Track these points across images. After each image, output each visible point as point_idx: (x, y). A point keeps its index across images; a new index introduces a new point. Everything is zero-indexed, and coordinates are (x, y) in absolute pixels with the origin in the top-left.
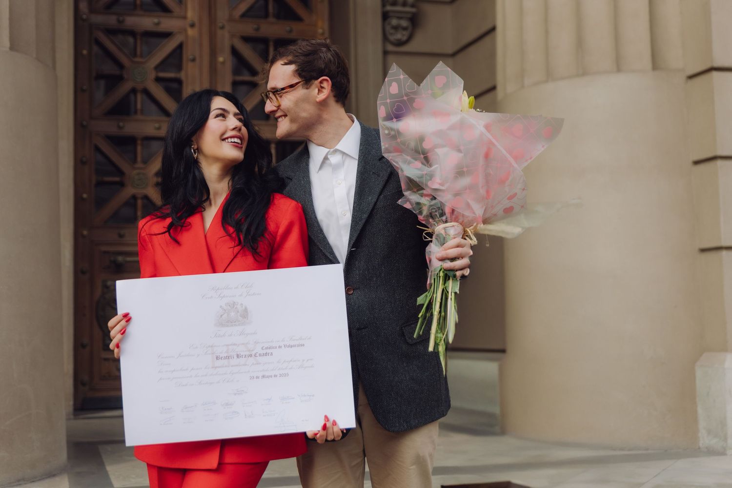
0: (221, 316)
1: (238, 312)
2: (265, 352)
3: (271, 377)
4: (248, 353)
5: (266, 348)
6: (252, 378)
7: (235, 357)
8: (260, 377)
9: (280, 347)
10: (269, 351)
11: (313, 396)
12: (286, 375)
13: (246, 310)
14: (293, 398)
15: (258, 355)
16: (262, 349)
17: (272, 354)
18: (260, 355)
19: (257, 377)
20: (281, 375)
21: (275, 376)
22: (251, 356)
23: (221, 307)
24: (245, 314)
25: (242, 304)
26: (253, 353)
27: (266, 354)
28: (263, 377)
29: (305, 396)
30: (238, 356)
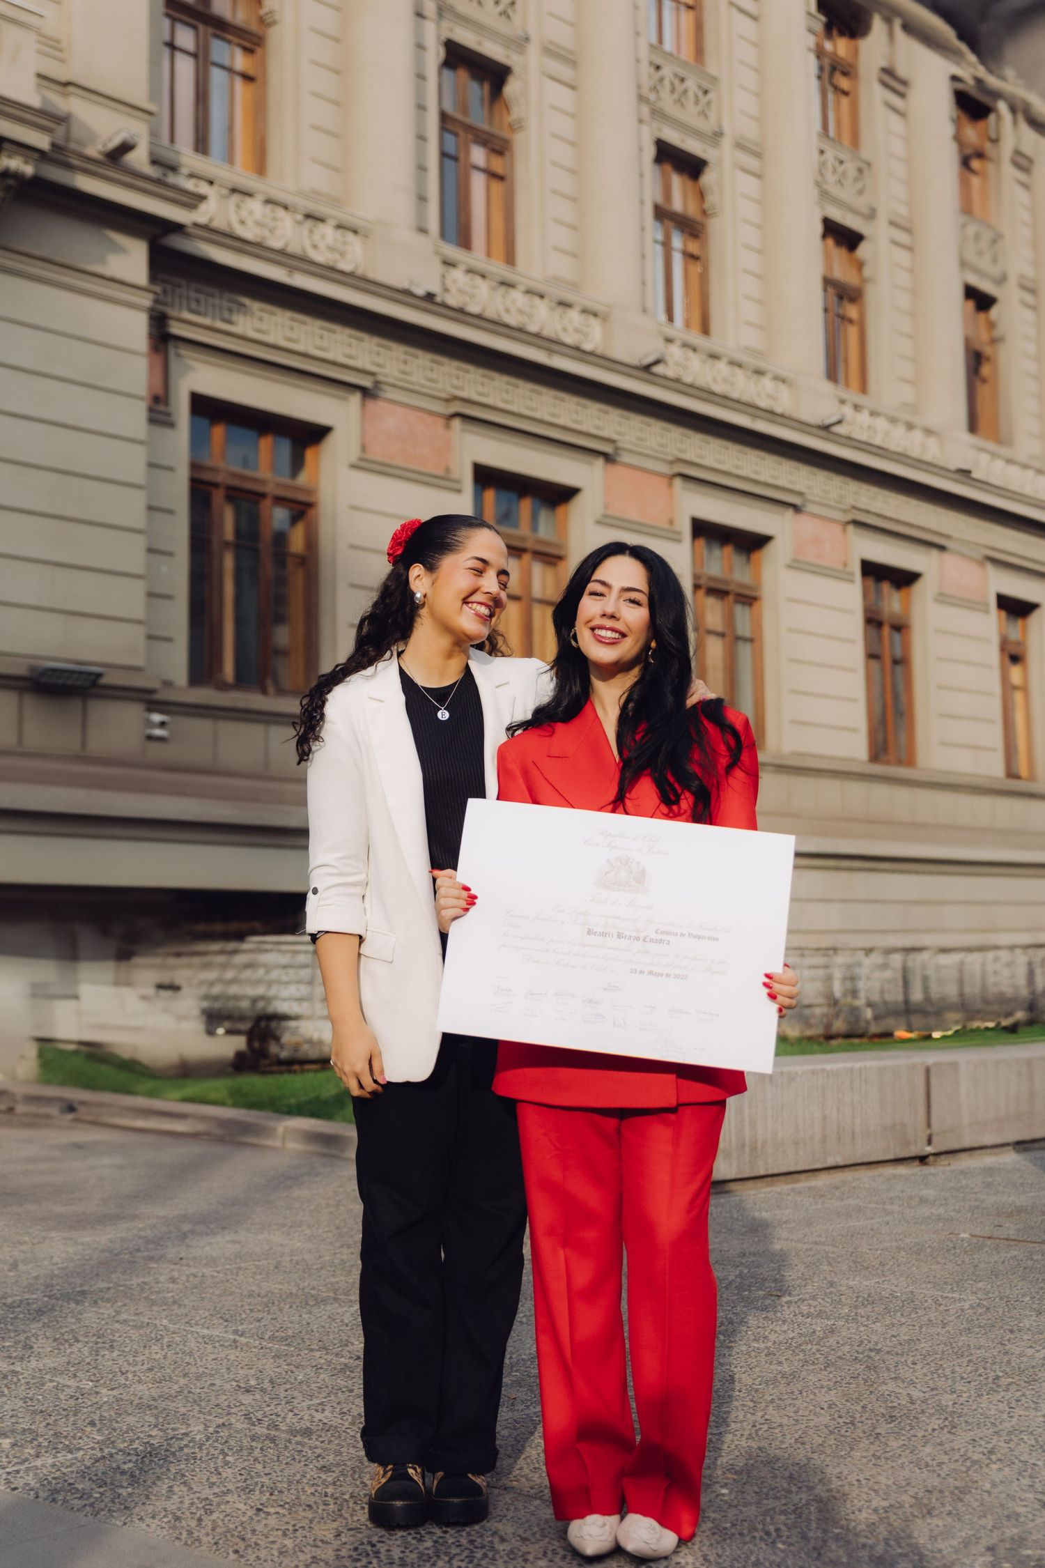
0: (606, 873)
1: (631, 872)
2: (659, 937)
3: (662, 975)
4: (634, 934)
5: (662, 933)
6: (633, 971)
7: (615, 935)
8: (646, 973)
9: (682, 935)
10: (664, 937)
11: (718, 1015)
12: (684, 977)
13: (643, 872)
14: (688, 1013)
15: (648, 939)
16: (656, 932)
17: (669, 943)
18: (651, 941)
19: (641, 972)
20: (676, 976)
21: (668, 975)
22: (638, 939)
23: (608, 860)
24: (641, 877)
25: (639, 863)
26: (642, 936)
27: (661, 941)
28: (650, 973)
29: (705, 1013)
30: (620, 936)
